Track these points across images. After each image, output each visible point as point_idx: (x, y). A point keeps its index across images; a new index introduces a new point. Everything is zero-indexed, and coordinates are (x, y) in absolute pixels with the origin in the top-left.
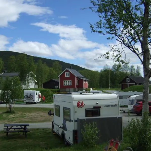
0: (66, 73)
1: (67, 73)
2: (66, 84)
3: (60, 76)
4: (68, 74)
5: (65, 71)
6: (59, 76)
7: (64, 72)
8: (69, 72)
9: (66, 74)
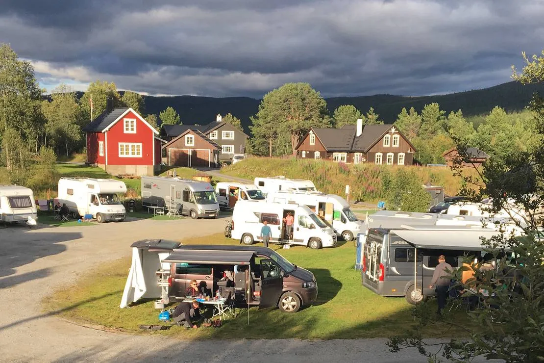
0: (127, 122)
1: (130, 120)
2: (127, 153)
3: (110, 129)
4: (132, 126)
5: (124, 117)
6: (107, 129)
7: (120, 120)
8: (135, 120)
9: (127, 126)
